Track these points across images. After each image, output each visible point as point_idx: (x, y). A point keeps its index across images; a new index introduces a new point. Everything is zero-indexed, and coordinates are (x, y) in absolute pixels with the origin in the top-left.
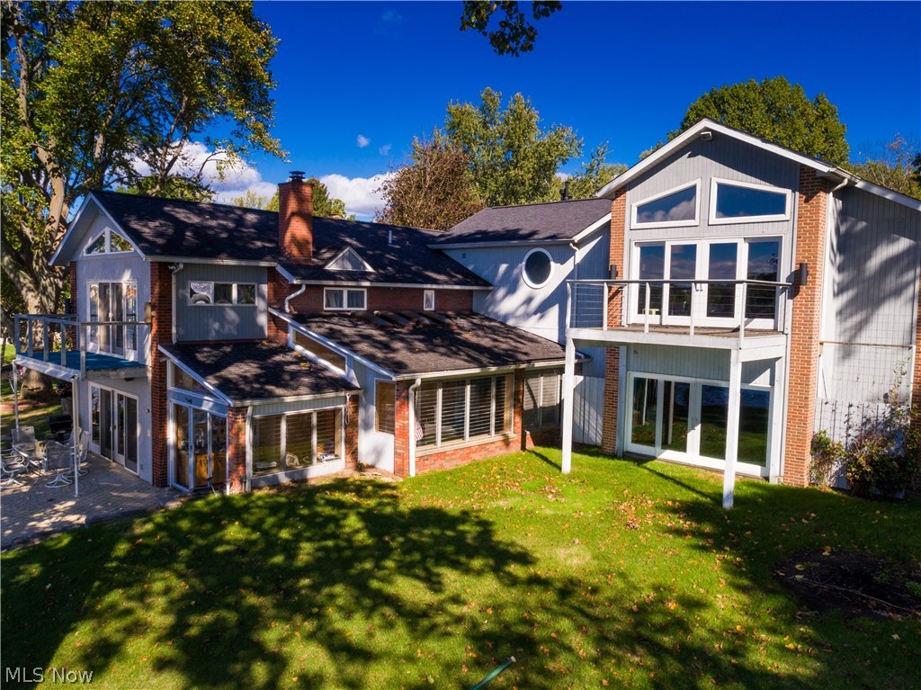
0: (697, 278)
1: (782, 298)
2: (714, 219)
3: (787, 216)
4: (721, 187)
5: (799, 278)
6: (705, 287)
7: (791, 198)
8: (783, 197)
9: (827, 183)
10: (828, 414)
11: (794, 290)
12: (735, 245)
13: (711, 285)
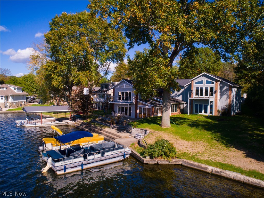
0: (203, 92)
1: (214, 94)
2: (205, 84)
3: (214, 84)
4: (206, 80)
5: (216, 92)
6: (204, 93)
7: (215, 82)
8: (214, 82)
9: (219, 81)
10: (219, 107)
11: (215, 93)
12: (208, 88)
13: (205, 92)
